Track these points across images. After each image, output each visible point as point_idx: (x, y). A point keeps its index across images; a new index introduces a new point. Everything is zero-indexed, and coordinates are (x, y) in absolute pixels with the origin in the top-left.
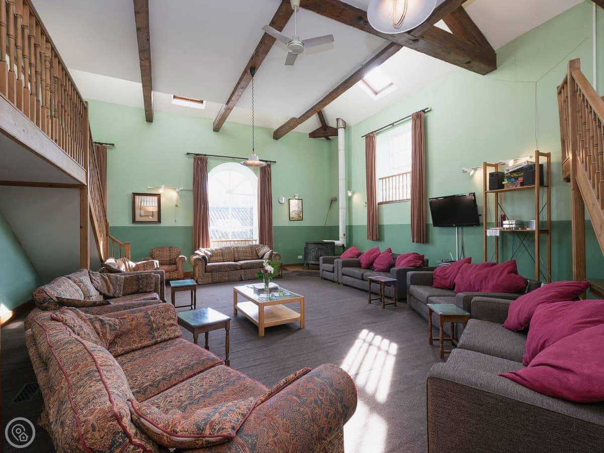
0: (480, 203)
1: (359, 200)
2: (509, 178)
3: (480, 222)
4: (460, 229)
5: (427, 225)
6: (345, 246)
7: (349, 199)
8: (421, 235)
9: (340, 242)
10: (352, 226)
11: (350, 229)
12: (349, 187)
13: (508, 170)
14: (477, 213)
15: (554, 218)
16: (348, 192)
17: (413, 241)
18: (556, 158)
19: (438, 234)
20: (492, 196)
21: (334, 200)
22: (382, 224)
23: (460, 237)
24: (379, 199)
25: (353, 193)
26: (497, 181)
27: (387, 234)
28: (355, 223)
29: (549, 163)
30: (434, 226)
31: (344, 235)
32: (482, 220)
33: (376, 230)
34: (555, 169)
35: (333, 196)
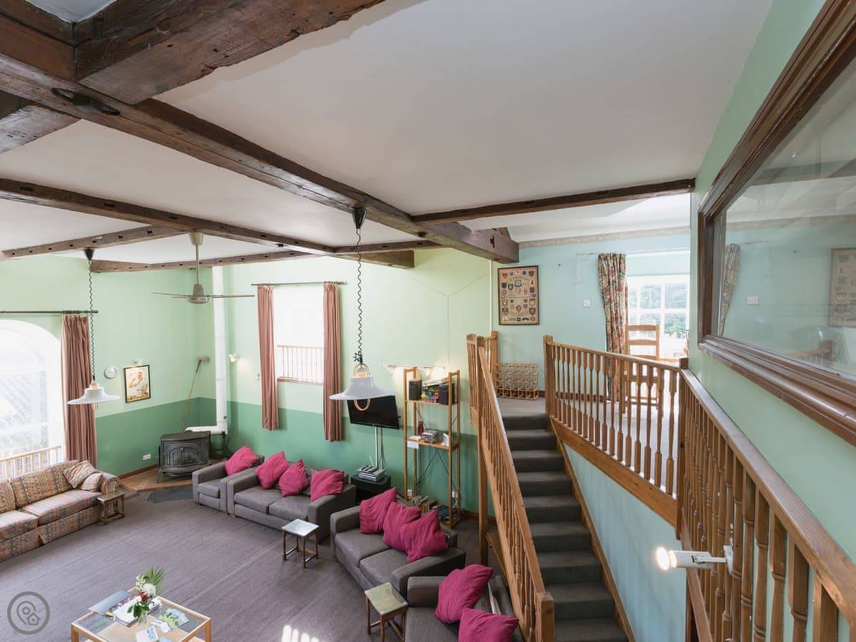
0: (400, 403)
1: (249, 369)
2: (427, 391)
3: (400, 424)
4: (379, 428)
5: (343, 419)
6: (226, 433)
7: (231, 366)
8: (337, 433)
9: (219, 427)
10: (236, 403)
11: (233, 407)
12: (231, 348)
13: (426, 384)
14: (396, 413)
15: (462, 431)
16: (231, 355)
17: (327, 439)
18: (465, 375)
19: (355, 431)
20: (411, 404)
21: (203, 362)
22: (284, 407)
23: (379, 437)
24: (279, 372)
25: (238, 357)
26: (416, 390)
27: (290, 421)
28: (240, 399)
29: (458, 380)
30: (352, 422)
31: (225, 418)
32: (402, 421)
33: (275, 417)
34: (462, 385)
35: (202, 355)
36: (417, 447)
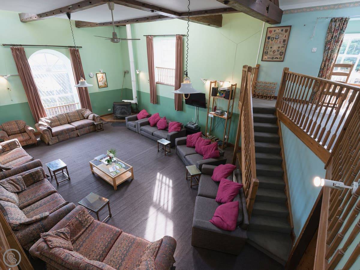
0: (207, 97)
1: (144, 76)
2: (220, 93)
4: (197, 107)
5: (182, 102)
6: (137, 103)
7: (137, 75)
8: (180, 108)
9: (134, 101)
10: (140, 92)
11: (139, 93)
12: (136, 68)
13: (220, 89)
14: (205, 102)
15: (234, 112)
16: (137, 71)
17: (176, 110)
18: (239, 86)
19: (188, 108)
20: (212, 98)
21: (126, 73)
22: (159, 95)
23: (197, 110)
24: (156, 80)
25: (140, 72)
26: (215, 92)
27: (161, 101)
28: (142, 90)
29: (236, 88)
30: (186, 104)
31: (136, 97)
32: (207, 105)
33: (155, 98)
34: (237, 91)
35: (126, 69)
36: (213, 117)
